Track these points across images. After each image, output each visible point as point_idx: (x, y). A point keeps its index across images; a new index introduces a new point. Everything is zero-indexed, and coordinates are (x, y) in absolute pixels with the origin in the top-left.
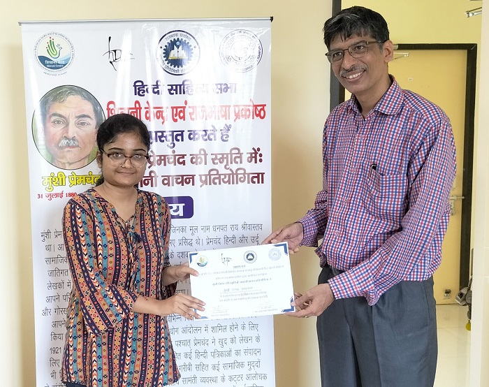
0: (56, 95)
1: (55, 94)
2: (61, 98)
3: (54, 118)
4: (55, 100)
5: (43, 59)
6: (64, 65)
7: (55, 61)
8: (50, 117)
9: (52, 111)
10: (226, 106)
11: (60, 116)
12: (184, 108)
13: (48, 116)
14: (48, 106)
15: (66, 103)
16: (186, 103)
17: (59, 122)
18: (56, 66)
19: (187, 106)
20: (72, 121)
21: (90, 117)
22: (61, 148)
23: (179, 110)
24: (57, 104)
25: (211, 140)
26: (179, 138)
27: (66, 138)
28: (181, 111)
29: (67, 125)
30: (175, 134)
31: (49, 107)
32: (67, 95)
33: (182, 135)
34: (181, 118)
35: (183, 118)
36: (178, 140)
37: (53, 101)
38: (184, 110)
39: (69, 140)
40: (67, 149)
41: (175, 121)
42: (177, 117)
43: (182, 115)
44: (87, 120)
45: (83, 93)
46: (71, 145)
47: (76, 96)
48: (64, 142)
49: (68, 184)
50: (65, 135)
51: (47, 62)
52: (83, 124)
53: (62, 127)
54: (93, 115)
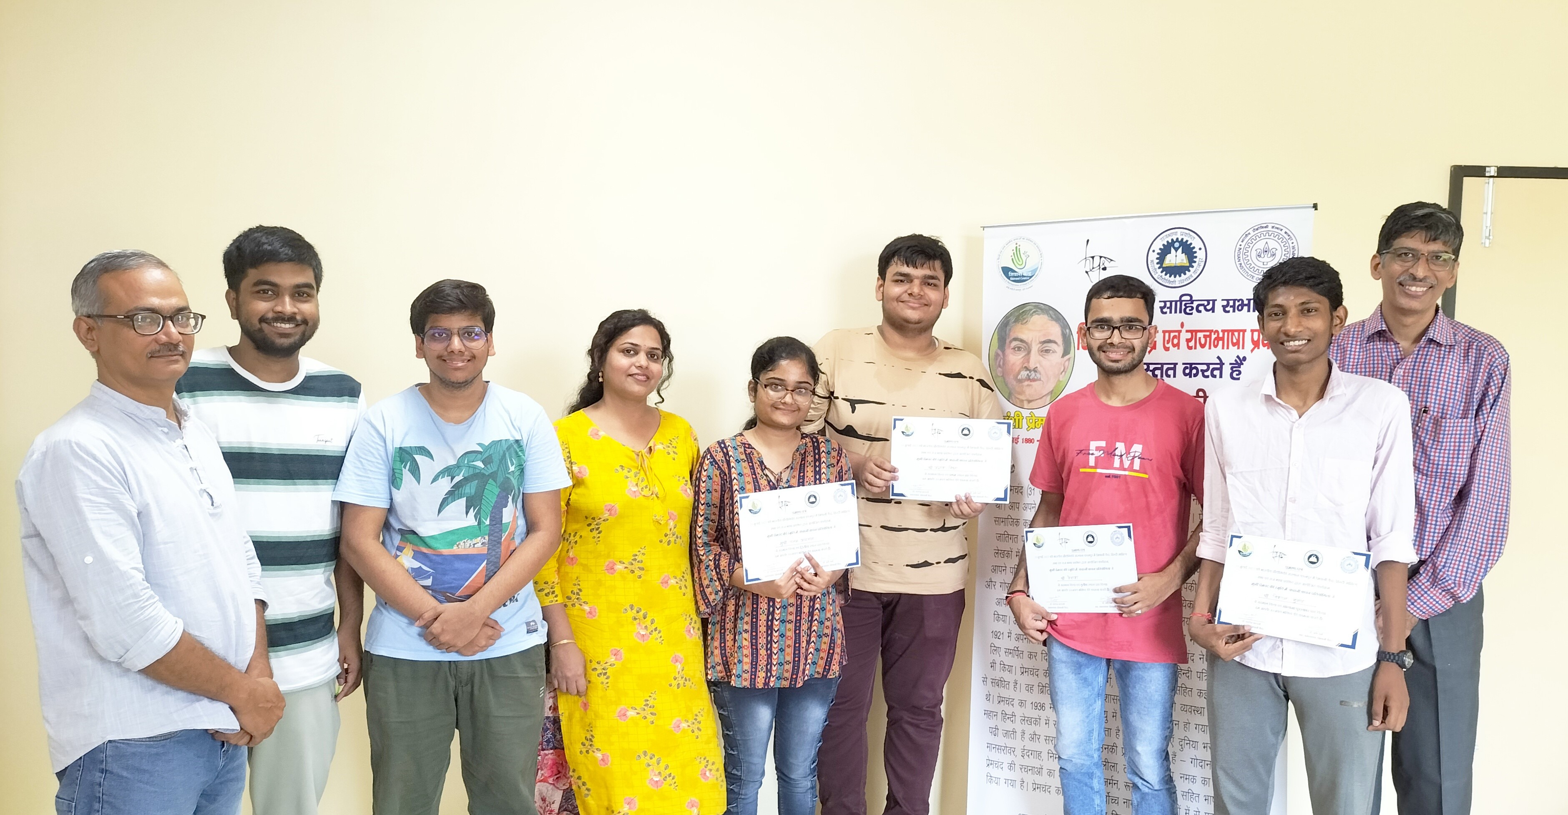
0: (1020, 314)
1: (1017, 314)
2: (1024, 319)
3: (1014, 344)
4: (1017, 321)
5: (1006, 271)
6: (1031, 277)
7: (1020, 272)
8: (1011, 342)
9: (1013, 336)
10: (1239, 331)
11: (1022, 341)
12: (1179, 332)
13: (1008, 341)
14: (1008, 328)
15: (1029, 325)
16: (1182, 325)
17: (1019, 348)
18: (1021, 279)
19: (1184, 330)
20: (1035, 348)
21: (1055, 342)
22: (1020, 381)
23: (1172, 335)
24: (1019, 326)
25: (1214, 376)
26: (1171, 372)
27: (1027, 369)
28: (1175, 337)
29: (1029, 353)
30: (1165, 367)
31: (1010, 330)
32: (1032, 315)
33: (1174, 369)
34: (1174, 346)
35: (1177, 345)
36: (1169, 376)
37: (1015, 322)
38: (1179, 335)
39: (1030, 371)
40: (1026, 383)
41: (1167, 349)
42: (1170, 345)
43: (1176, 341)
44: (1052, 346)
45: (1051, 312)
46: (1031, 378)
47: (1041, 316)
48: (1024, 374)
49: (1025, 426)
50: (1026, 365)
51: (1010, 274)
52: (1047, 351)
53: (1024, 354)
54: (1060, 340)
